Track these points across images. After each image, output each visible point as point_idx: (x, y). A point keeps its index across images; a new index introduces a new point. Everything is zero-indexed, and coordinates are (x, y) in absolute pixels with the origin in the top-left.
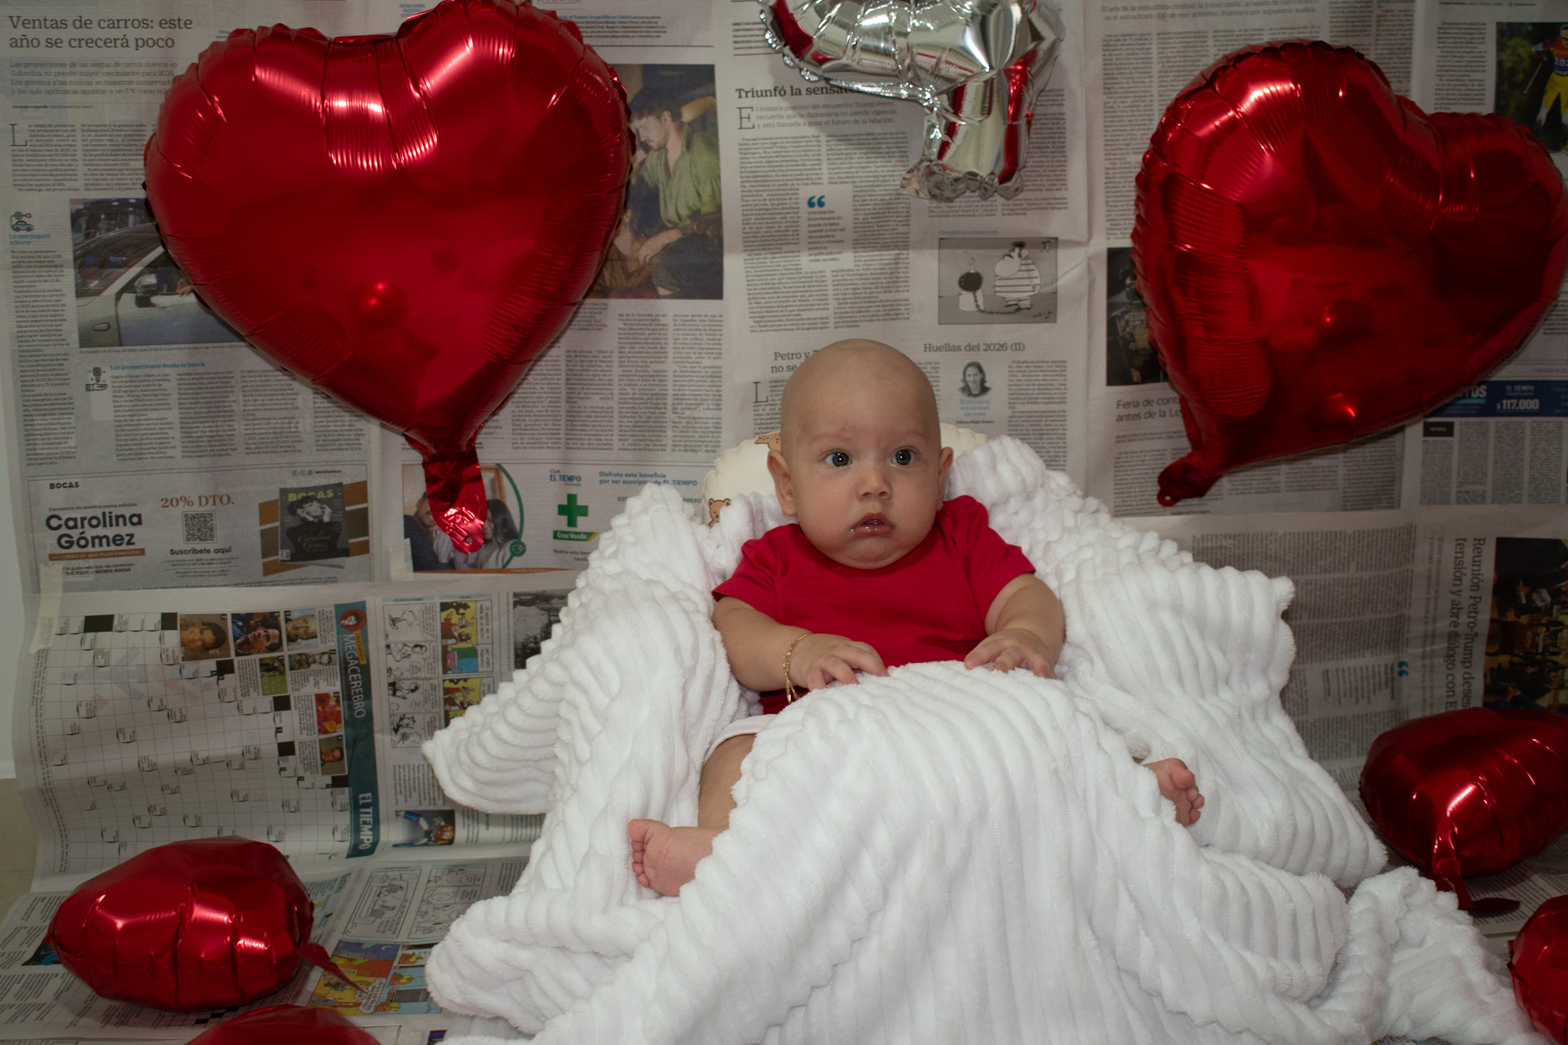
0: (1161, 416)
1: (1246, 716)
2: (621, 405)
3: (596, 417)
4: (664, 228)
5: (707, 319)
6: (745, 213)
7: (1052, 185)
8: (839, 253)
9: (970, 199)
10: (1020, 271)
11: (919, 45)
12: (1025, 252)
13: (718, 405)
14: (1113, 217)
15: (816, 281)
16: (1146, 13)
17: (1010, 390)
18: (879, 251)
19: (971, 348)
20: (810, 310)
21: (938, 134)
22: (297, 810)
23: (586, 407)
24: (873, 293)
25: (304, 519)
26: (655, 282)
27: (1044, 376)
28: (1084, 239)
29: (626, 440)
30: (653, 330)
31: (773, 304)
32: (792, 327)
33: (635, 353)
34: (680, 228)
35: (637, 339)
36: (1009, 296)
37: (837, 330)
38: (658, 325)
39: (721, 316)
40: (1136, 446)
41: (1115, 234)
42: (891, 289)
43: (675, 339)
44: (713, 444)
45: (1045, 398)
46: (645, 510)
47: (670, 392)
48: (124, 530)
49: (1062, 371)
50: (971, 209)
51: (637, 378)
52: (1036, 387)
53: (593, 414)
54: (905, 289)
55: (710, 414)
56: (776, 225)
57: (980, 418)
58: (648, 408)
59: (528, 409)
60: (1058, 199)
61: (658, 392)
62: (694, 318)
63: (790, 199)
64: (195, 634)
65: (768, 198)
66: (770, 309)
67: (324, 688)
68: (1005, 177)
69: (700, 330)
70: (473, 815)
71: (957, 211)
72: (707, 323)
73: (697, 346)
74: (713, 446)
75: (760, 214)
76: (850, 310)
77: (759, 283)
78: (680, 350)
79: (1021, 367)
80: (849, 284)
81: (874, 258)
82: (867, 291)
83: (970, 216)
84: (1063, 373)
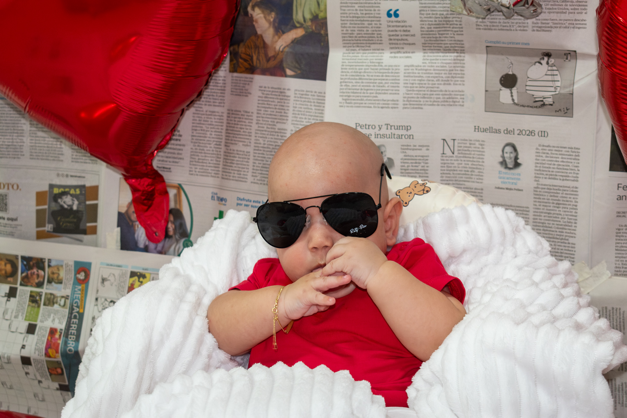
2: (255, 151)
3: (239, 158)
4: (295, 27)
5: (316, 94)
6: (343, 19)
7: (575, 9)
8: (413, 52)
10: (546, 75)
12: (552, 61)
15: (392, 73)
17: (536, 167)
18: (443, 53)
19: (508, 132)
20: (385, 93)
23: (234, 150)
24: (435, 84)
25: (62, 206)
26: (285, 65)
27: (562, 158)
29: (256, 176)
30: (281, 99)
31: (357, 88)
32: (370, 105)
34: (304, 28)
35: (269, 105)
36: (537, 94)
37: (405, 110)
38: (285, 96)
39: (324, 93)
42: (450, 82)
43: (294, 107)
45: (562, 176)
49: (576, 156)
50: (508, 25)
51: (267, 133)
52: (556, 166)
53: (237, 156)
54: (461, 83)
56: (365, 29)
57: (513, 187)
59: (201, 148)
60: (579, 20)
62: (308, 93)
63: (375, 10)
65: (359, 9)
66: (355, 91)
67: (56, 324)
69: (311, 102)
71: (497, 26)
72: (316, 97)
73: (308, 114)
75: (353, 21)
76: (416, 96)
77: (350, 71)
78: (297, 116)
79: (545, 150)
80: (416, 77)
81: (438, 58)
82: (430, 82)
83: (508, 30)
84: (577, 158)
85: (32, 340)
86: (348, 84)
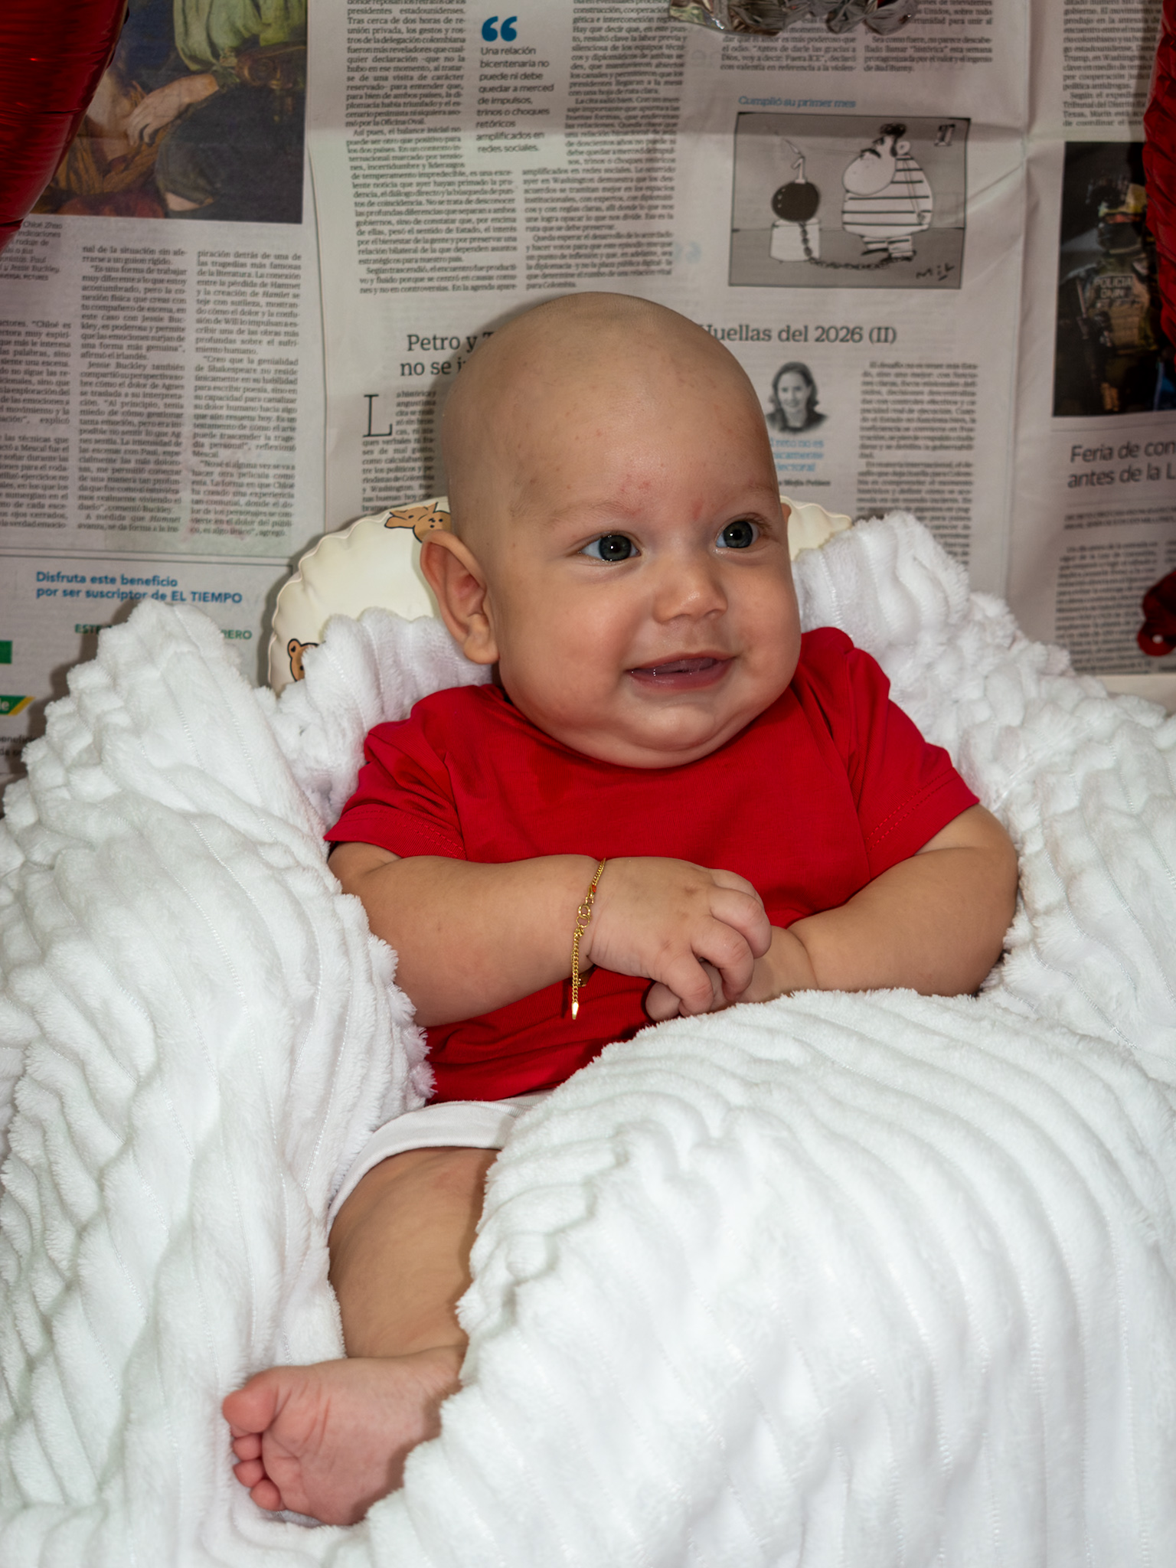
0: (1150, 477)
2: (85, 436)
3: (30, 458)
4: (185, 72)
5: (267, 262)
6: (355, 46)
7: (965, 12)
8: (537, 135)
10: (893, 182)
12: (904, 145)
13: (288, 439)
14: (1077, 81)
15: (493, 192)
17: (864, 420)
18: (619, 133)
19: (790, 335)
20: (480, 249)
23: (11, 439)
24: (604, 218)
26: (161, 182)
27: (931, 393)
28: (1021, 123)
29: (93, 507)
30: (155, 281)
31: (407, 236)
32: (443, 284)
33: (116, 327)
34: (215, 73)
35: (121, 299)
36: (872, 233)
38: (166, 272)
39: (297, 257)
40: (1102, 535)
41: (1081, 115)
42: (638, 211)
43: (200, 302)
44: (276, 519)
45: (932, 439)
46: (149, 656)
47: (189, 411)
49: (967, 384)
50: (806, 54)
51: (118, 380)
52: (915, 415)
53: (26, 453)
54: (665, 212)
55: (271, 457)
56: (416, 74)
57: (803, 476)
58: (141, 443)
60: (973, 41)
61: (162, 409)
62: (241, 260)
63: (448, 21)
65: (403, 16)
66: (400, 246)
69: (253, 285)
71: (779, 58)
72: (268, 270)
73: (246, 318)
74: (275, 524)
75: (384, 50)
76: (558, 252)
77: (379, 191)
78: (211, 326)
79: (887, 375)
80: (558, 200)
81: (606, 147)
82: (594, 214)
83: (803, 68)
84: (969, 389)
86: (379, 227)
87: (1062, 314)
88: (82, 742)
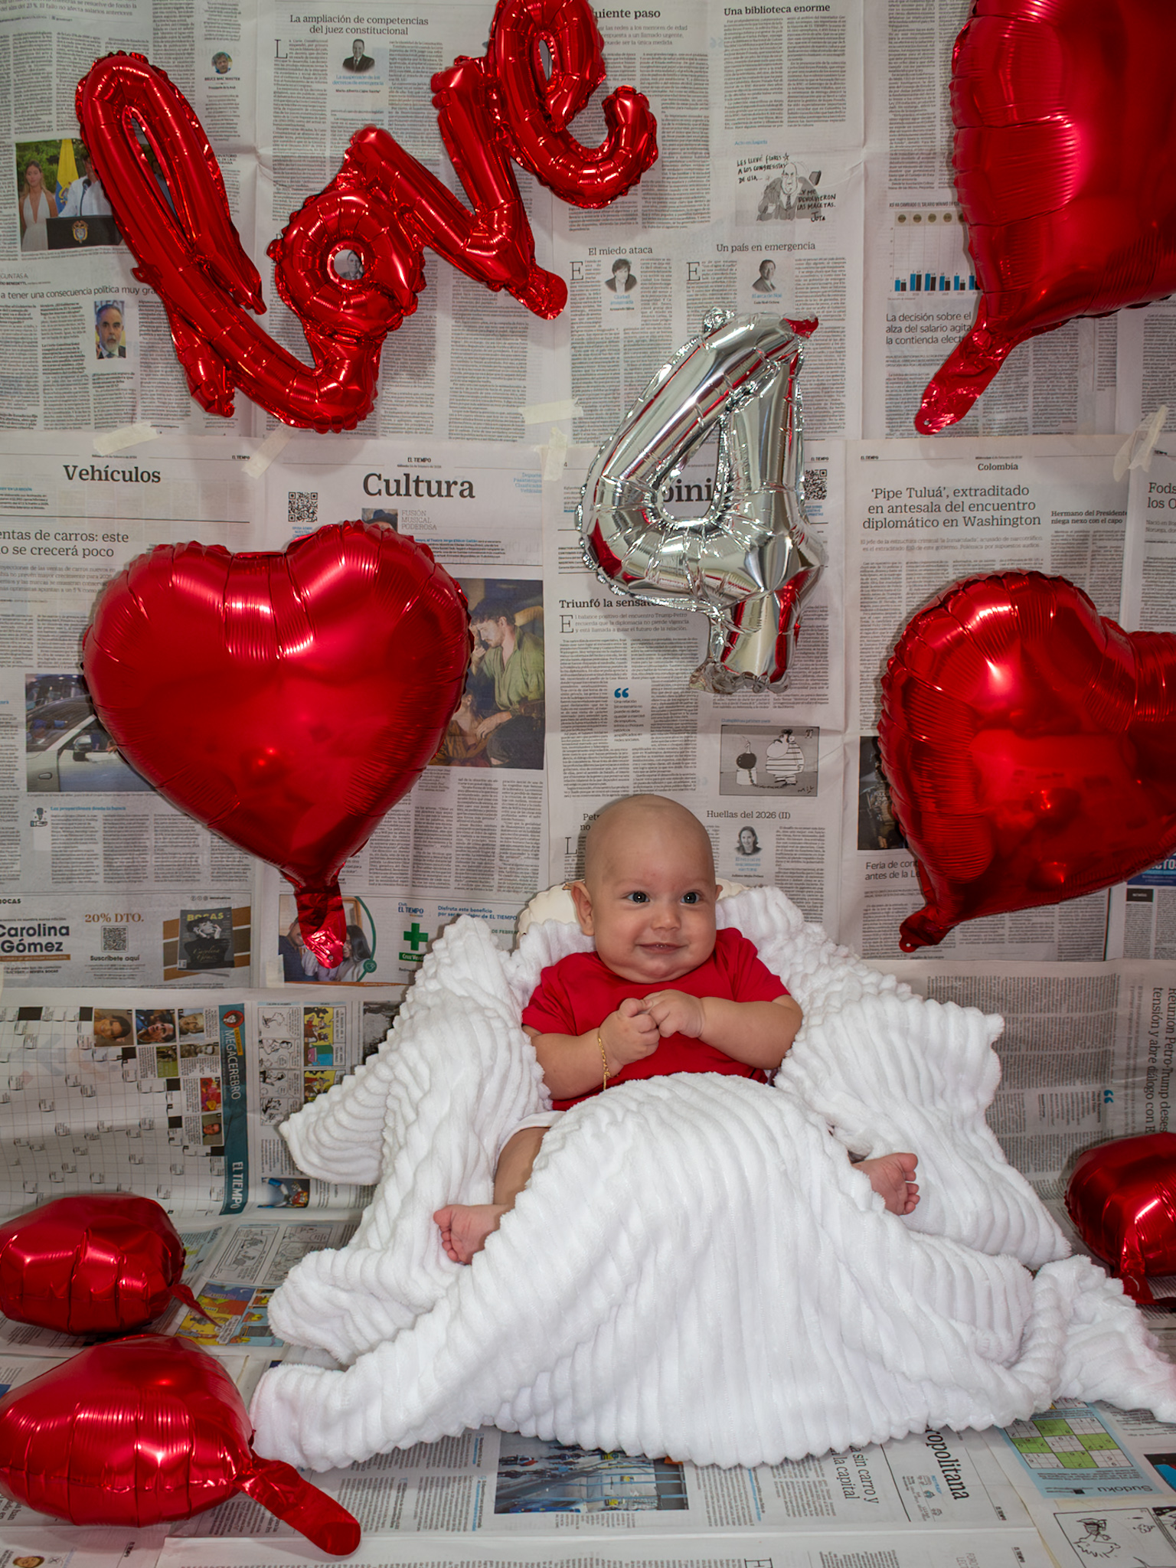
0: (901, 877)
1: (957, 1126)
2: (458, 853)
3: (437, 861)
4: (497, 711)
5: (530, 785)
6: (563, 700)
7: (816, 684)
8: (639, 734)
9: (744, 693)
10: (787, 753)
11: (707, 569)
12: (792, 738)
13: (536, 855)
14: (865, 710)
15: (620, 757)
16: (898, 545)
17: (777, 851)
18: (673, 733)
19: (745, 815)
20: (614, 780)
21: (721, 641)
22: (182, 1173)
23: (430, 854)
24: (666, 768)
25: (199, 936)
26: (488, 752)
27: (806, 840)
28: (842, 728)
29: (461, 881)
30: (486, 792)
31: (584, 775)
32: (599, 794)
33: (471, 811)
34: (510, 711)
35: (473, 799)
36: (779, 773)
38: (490, 789)
39: (541, 783)
40: (882, 901)
41: (866, 726)
42: (681, 765)
43: (503, 801)
44: (531, 887)
45: (806, 859)
47: (498, 843)
48: (54, 939)
49: (821, 836)
50: (744, 702)
51: (471, 831)
52: (799, 849)
53: (434, 859)
54: (693, 765)
55: (530, 862)
56: (588, 711)
57: (752, 873)
58: (480, 856)
59: (382, 854)
60: (821, 695)
61: (488, 843)
62: (520, 784)
63: (600, 690)
64: (106, 1025)
65: (582, 689)
67: (208, 1074)
68: (776, 677)
69: (524, 794)
70: (323, 1185)
71: (736, 703)
72: (530, 788)
73: (521, 807)
74: (531, 889)
75: (575, 702)
76: (647, 781)
77: (573, 757)
78: (507, 810)
79: (787, 832)
80: (647, 760)
81: (667, 739)
82: (662, 766)
83: (747, 707)
84: (821, 838)
85: (178, 1098)
86: (572, 771)
87: (860, 808)
88: (432, 971)
